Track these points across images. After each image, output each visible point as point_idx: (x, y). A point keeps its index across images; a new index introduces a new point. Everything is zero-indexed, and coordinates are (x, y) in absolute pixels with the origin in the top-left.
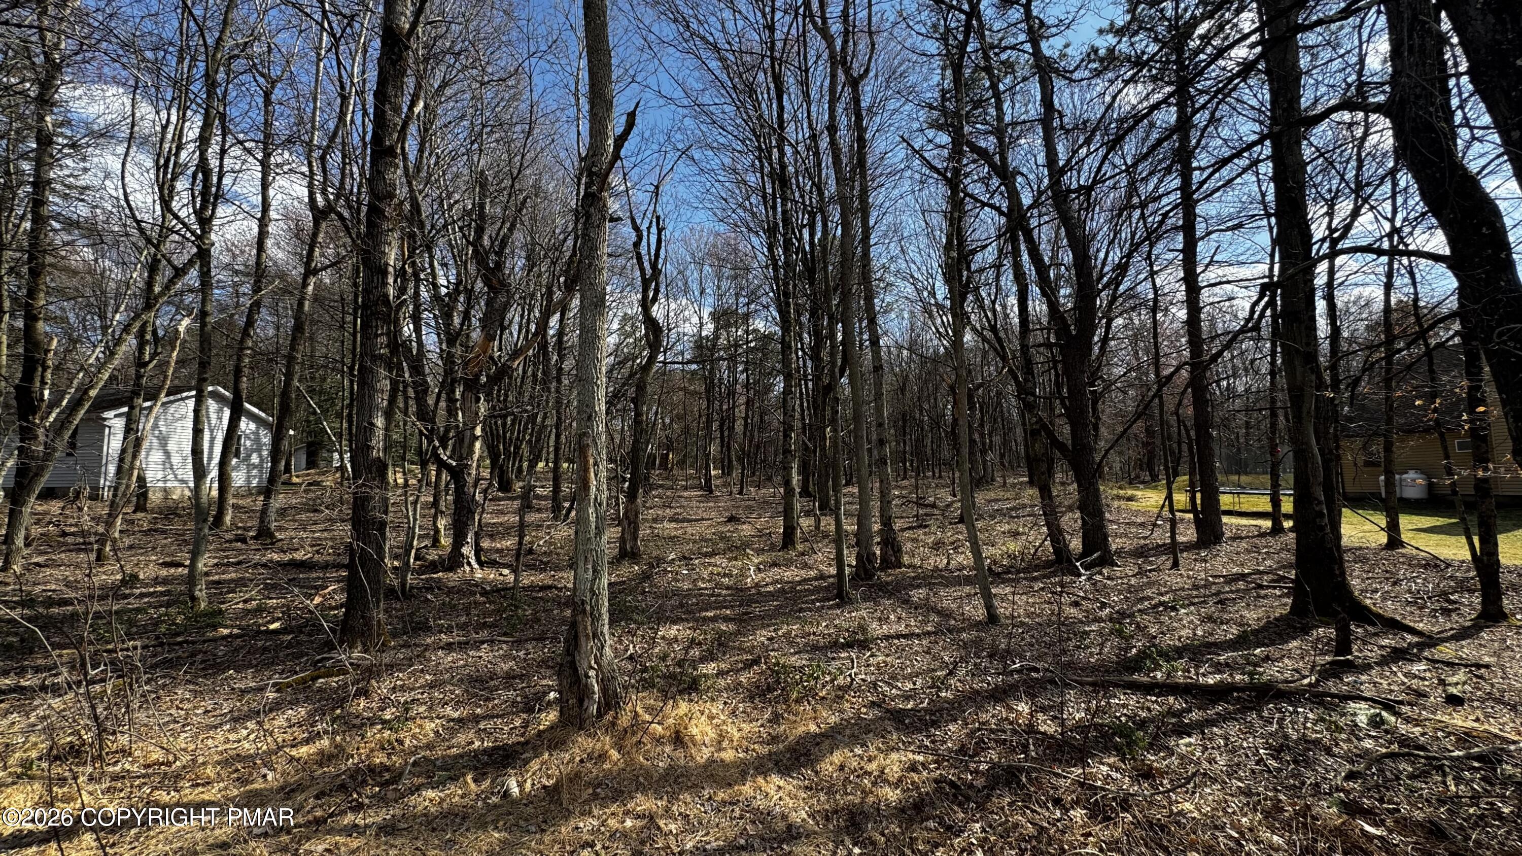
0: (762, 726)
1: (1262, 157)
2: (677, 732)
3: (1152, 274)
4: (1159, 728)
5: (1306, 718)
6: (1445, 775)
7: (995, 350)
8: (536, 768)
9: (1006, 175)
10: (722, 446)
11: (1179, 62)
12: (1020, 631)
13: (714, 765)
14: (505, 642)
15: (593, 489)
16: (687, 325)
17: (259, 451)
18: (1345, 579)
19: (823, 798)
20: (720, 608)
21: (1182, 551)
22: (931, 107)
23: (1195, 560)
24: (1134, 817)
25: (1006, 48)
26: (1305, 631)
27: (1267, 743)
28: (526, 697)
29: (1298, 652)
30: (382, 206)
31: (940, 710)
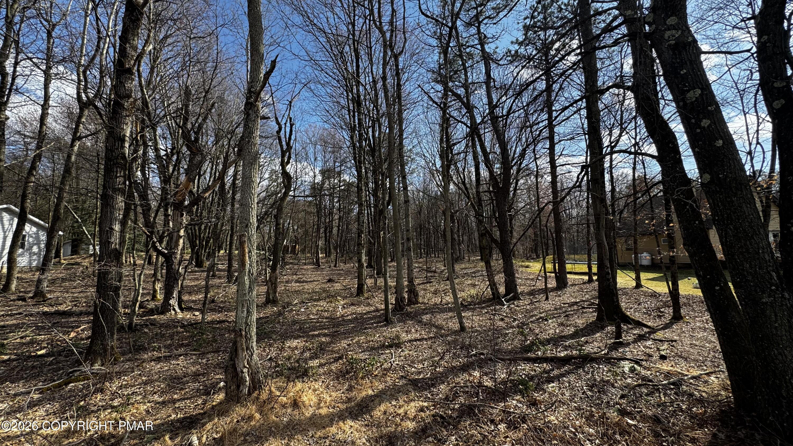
0: (343, 393)
1: (582, 107)
2: (295, 400)
3: (536, 159)
4: (539, 380)
5: (603, 370)
6: (660, 393)
7: (465, 193)
8: (209, 428)
9: (469, 108)
10: (326, 242)
11: (547, 60)
12: (476, 334)
13: (315, 417)
14: (194, 354)
15: (248, 266)
16: (307, 176)
17: (38, 244)
18: (619, 303)
19: (374, 430)
20: (322, 329)
21: (550, 292)
22: (433, 72)
23: (556, 296)
24: (528, 426)
25: (469, 46)
26: (603, 328)
27: (587, 383)
28: (206, 386)
29: (600, 338)
30: (122, 102)
31: (436, 378)
